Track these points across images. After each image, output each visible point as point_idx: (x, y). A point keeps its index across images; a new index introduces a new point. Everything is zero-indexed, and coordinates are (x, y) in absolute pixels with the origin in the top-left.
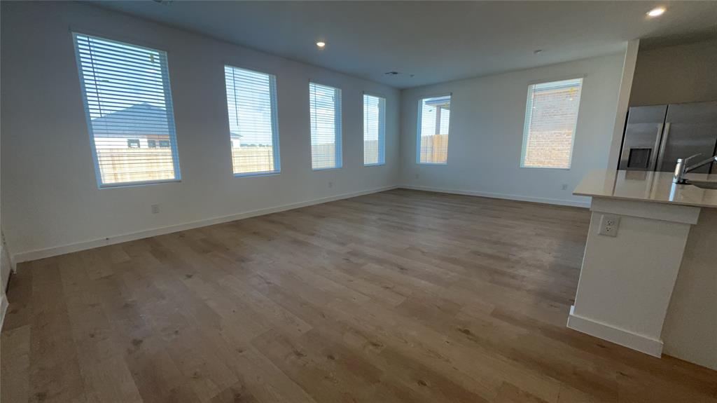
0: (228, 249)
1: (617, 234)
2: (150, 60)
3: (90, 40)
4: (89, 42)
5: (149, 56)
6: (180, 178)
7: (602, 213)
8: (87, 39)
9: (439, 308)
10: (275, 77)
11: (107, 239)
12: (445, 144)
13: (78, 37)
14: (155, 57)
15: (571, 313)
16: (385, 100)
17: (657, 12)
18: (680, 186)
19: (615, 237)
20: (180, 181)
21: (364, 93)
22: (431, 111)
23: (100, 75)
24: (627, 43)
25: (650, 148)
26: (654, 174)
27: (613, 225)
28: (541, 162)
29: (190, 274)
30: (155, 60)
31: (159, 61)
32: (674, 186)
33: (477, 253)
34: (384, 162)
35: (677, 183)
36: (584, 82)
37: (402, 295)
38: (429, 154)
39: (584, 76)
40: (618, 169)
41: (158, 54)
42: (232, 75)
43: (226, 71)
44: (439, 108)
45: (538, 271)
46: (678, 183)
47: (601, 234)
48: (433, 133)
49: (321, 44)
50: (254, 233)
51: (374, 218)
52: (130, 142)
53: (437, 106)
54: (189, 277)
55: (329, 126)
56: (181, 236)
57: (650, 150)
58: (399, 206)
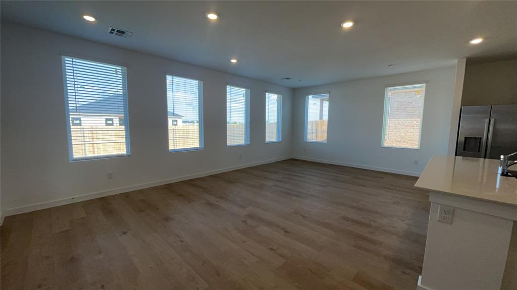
0: (158, 209)
1: (452, 222)
2: (114, 72)
3: (74, 60)
4: (73, 61)
5: (114, 70)
6: (130, 154)
7: (439, 204)
8: (71, 60)
9: (311, 271)
10: (202, 82)
11: (73, 198)
12: (325, 127)
13: (66, 59)
14: (118, 71)
15: (419, 283)
16: (282, 96)
17: (477, 41)
18: (505, 177)
19: (451, 224)
20: (130, 156)
21: (266, 92)
22: (315, 104)
23: (78, 83)
24: (457, 60)
25: (480, 137)
26: (484, 161)
27: (449, 215)
28: (399, 141)
29: (125, 231)
30: (118, 73)
31: (121, 73)
32: (499, 176)
33: (347, 219)
34: (281, 140)
35: (501, 175)
36: (426, 87)
37: (283, 257)
38: (314, 135)
39: (427, 82)
40: (456, 155)
41: (120, 68)
42: (171, 81)
43: (167, 79)
44: (322, 101)
45: (394, 237)
46: (503, 174)
47: (438, 221)
48: (318, 118)
49: (234, 61)
50: (180, 195)
51: (270, 184)
52: (107, 120)
53: (321, 99)
54: (125, 233)
55: (241, 115)
56: (127, 197)
57: (481, 138)
58: (289, 174)
